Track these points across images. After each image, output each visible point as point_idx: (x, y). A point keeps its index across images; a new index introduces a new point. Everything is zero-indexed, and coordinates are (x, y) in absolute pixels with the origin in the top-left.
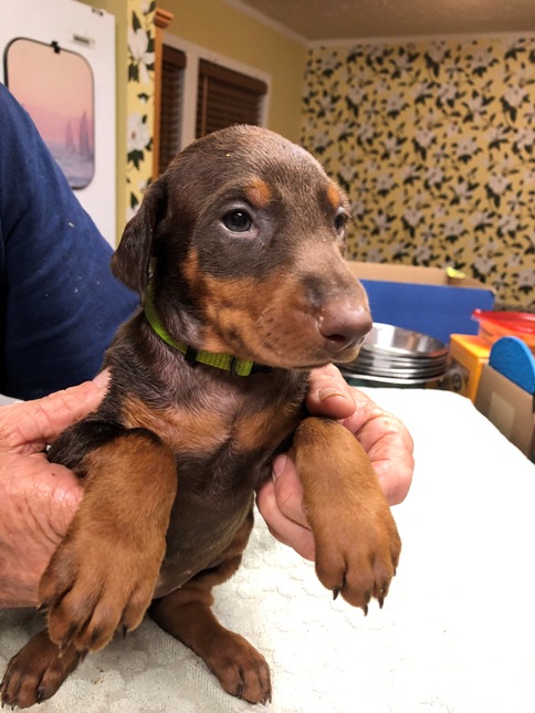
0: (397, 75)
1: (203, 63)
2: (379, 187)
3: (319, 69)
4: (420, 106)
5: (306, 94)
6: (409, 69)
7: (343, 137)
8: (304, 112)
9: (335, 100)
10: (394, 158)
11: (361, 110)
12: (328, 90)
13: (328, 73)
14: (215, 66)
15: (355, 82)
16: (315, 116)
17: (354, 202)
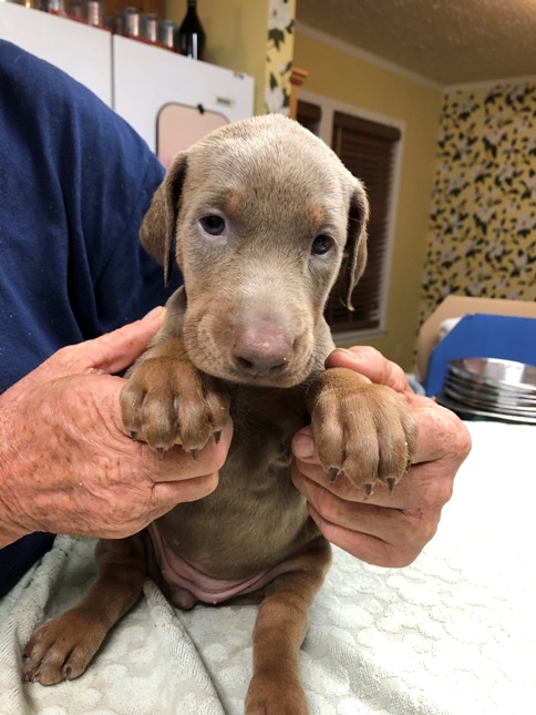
1: (337, 114)
2: (519, 227)
3: (455, 112)
5: (441, 138)
7: (480, 178)
8: (438, 156)
9: (471, 142)
11: (500, 151)
12: (466, 133)
13: (464, 116)
14: (349, 117)
15: (493, 122)
16: (450, 159)
17: (492, 244)
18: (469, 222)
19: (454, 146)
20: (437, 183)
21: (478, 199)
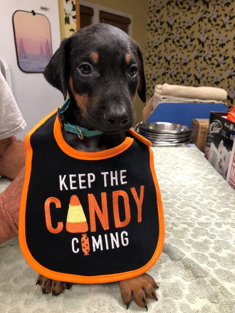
0: (190, 9)
1: (101, 12)
2: (183, 62)
3: (154, 10)
4: (201, 22)
5: (149, 22)
6: (195, 6)
7: (166, 40)
8: (148, 30)
9: (162, 23)
10: (189, 48)
11: (174, 27)
12: (159, 19)
13: (158, 11)
14: (106, 13)
15: (171, 14)
16: (153, 32)
17: (172, 69)
18: (163, 60)
19: (154, 25)
20: (148, 43)
21: (166, 50)
